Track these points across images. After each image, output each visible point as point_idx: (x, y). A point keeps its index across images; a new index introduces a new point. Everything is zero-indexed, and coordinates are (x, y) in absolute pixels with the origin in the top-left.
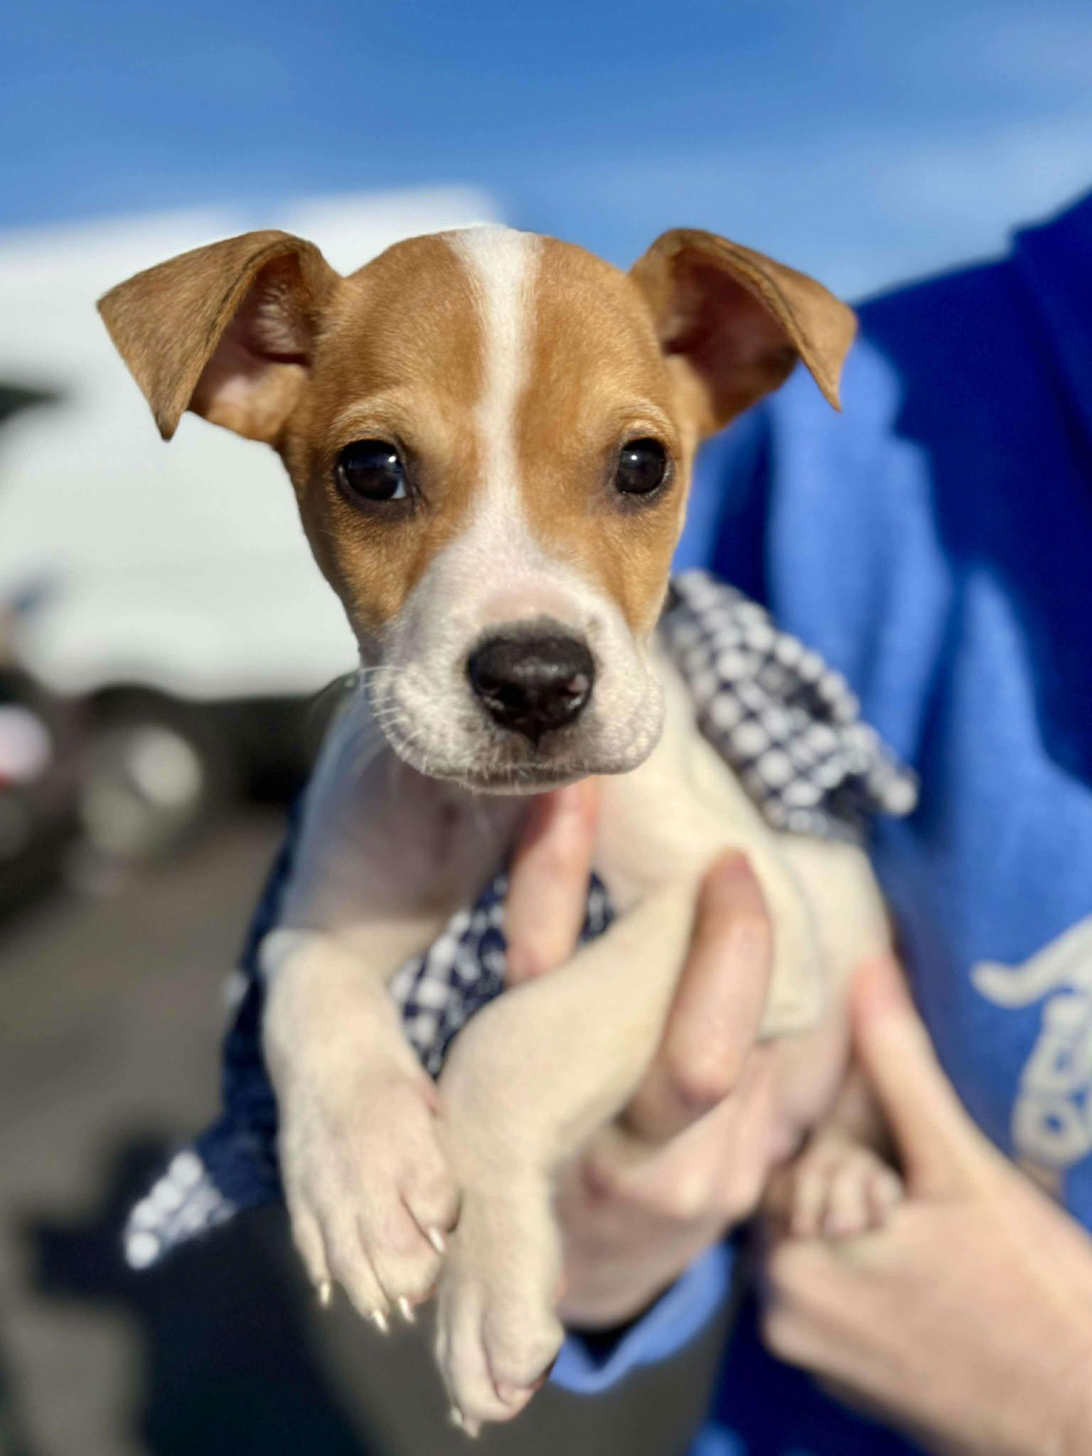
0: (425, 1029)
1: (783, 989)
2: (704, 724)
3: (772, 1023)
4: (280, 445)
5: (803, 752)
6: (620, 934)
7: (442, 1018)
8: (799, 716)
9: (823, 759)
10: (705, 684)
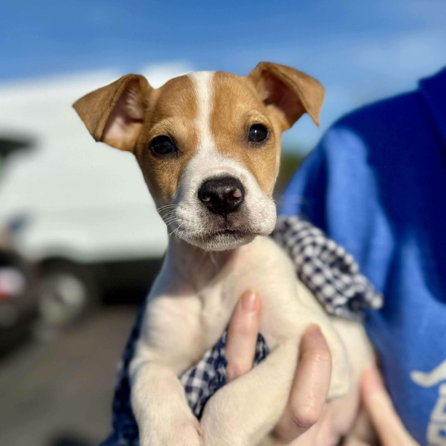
0: (194, 397)
1: (335, 380)
2: (300, 275)
3: (332, 393)
4: (135, 151)
5: (339, 284)
6: (270, 359)
7: (201, 393)
8: (336, 271)
9: (348, 286)
10: (299, 259)
